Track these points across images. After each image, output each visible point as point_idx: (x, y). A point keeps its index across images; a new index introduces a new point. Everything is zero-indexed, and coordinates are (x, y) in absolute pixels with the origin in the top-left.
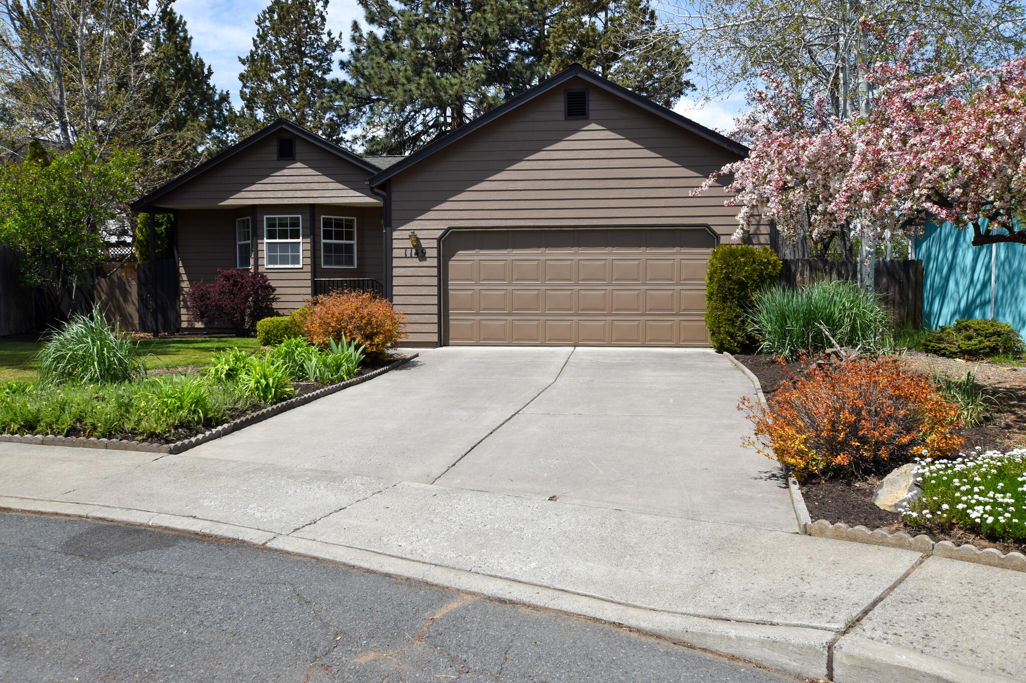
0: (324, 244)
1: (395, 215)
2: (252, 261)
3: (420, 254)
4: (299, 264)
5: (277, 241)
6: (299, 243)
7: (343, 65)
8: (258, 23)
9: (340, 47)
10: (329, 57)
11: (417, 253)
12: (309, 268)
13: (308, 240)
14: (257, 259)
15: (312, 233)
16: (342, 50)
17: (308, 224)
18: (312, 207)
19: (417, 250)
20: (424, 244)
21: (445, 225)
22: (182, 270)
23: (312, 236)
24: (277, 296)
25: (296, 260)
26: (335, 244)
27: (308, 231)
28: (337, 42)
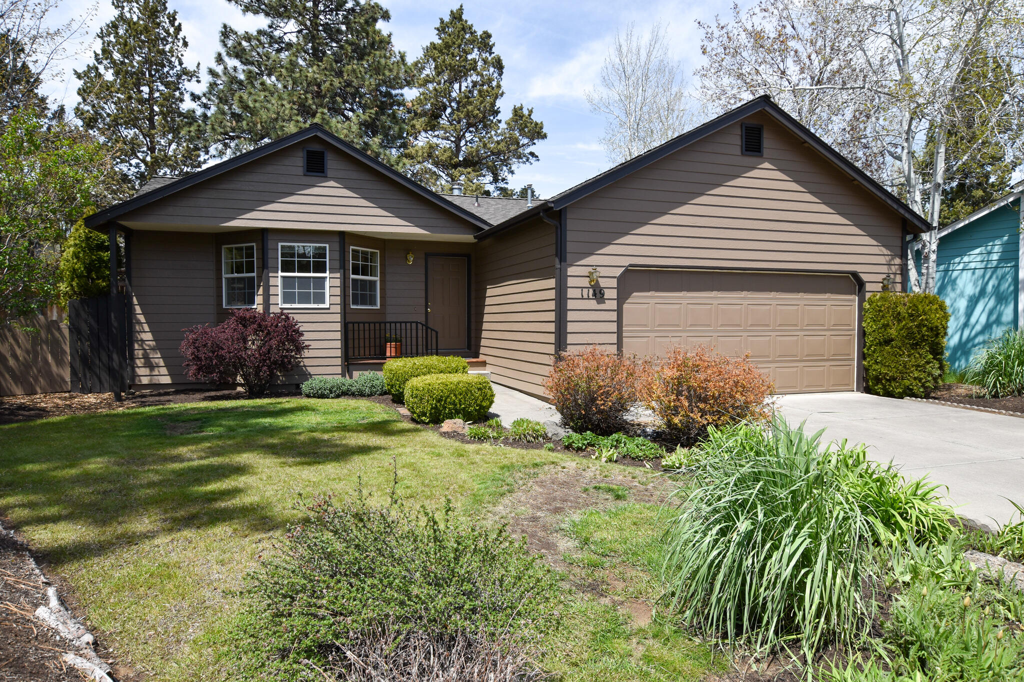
0: (353, 280)
2: (259, 299)
3: (598, 295)
4: (324, 302)
5: (296, 274)
6: (325, 278)
7: (195, 97)
8: (101, 36)
9: (198, 77)
10: (180, 86)
11: (595, 294)
12: (338, 309)
13: (338, 275)
14: (267, 296)
15: (342, 267)
16: (198, 82)
17: (337, 255)
18: (342, 234)
19: (594, 291)
20: (603, 283)
21: (627, 262)
22: (138, 309)
23: (341, 271)
25: (320, 298)
26: (362, 281)
27: (337, 264)
28: (195, 71)
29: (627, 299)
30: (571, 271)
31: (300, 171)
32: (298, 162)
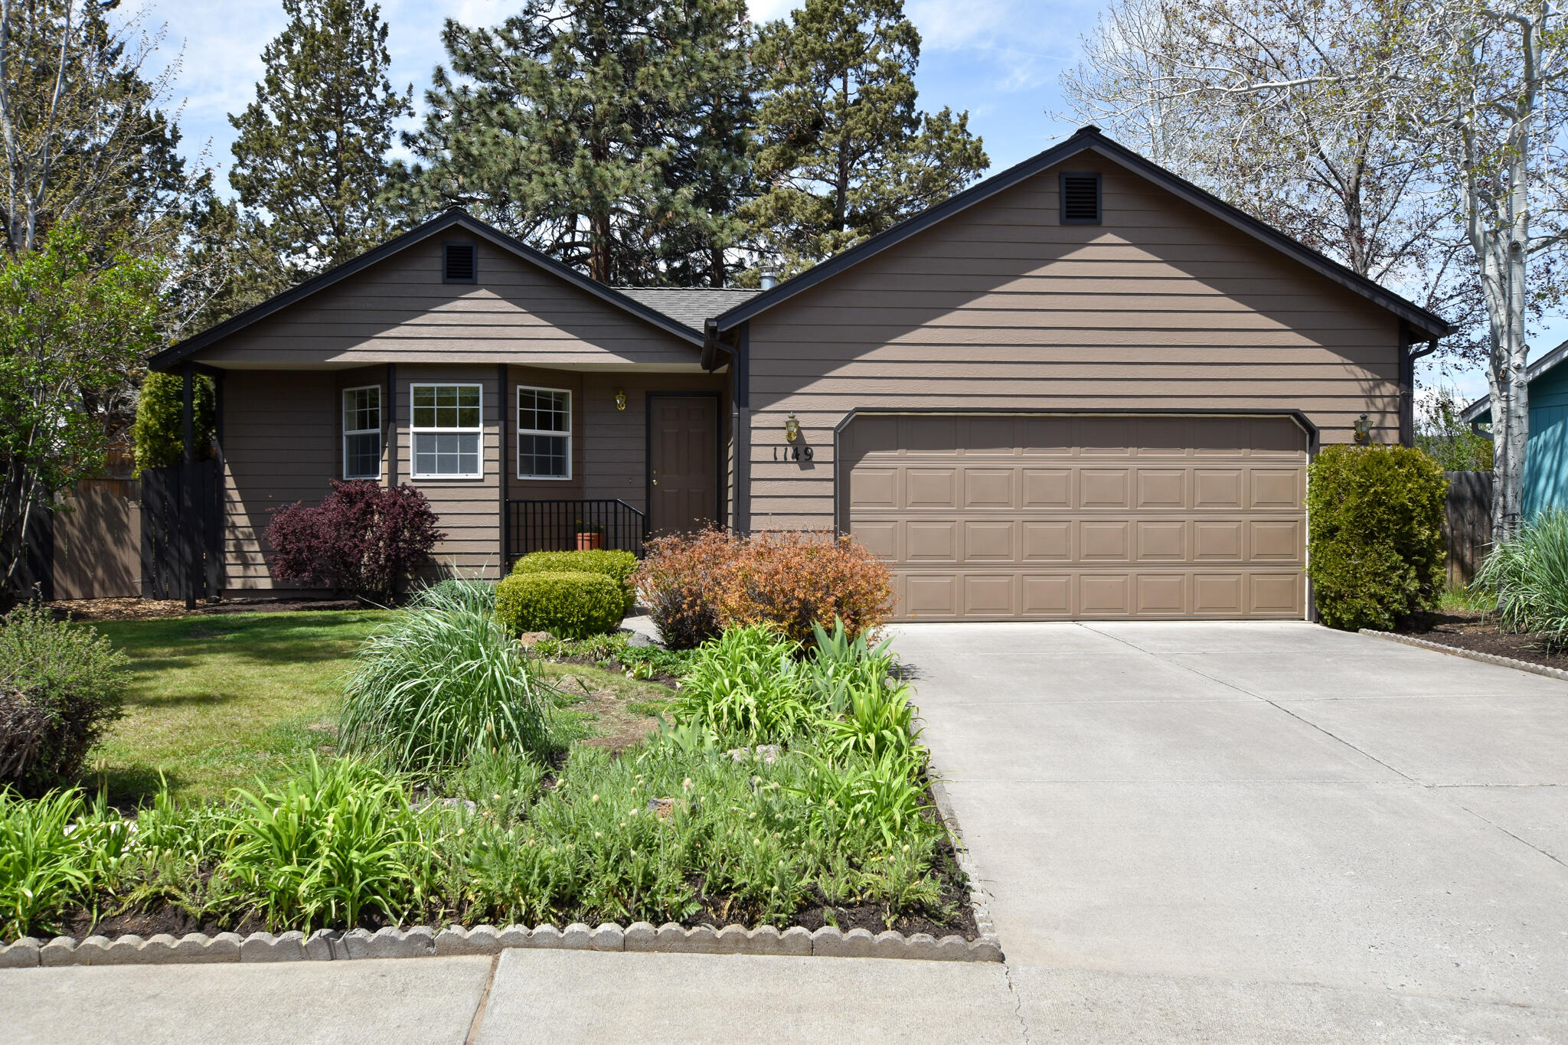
0: (521, 436)
1: (754, 384)
2: (383, 467)
3: (802, 457)
4: (475, 471)
5: (436, 429)
6: (478, 434)
7: (408, 139)
8: (267, 59)
9: (409, 108)
11: (796, 455)
12: (495, 480)
13: (496, 429)
14: (394, 463)
15: (502, 417)
16: (411, 115)
17: (495, 400)
18: (503, 368)
19: (796, 450)
20: (810, 438)
21: (850, 403)
22: (230, 483)
23: (502, 423)
24: (442, 531)
25: (470, 465)
26: (539, 438)
27: (495, 413)
28: (404, 100)
29: (857, 461)
30: (756, 420)
31: (438, 277)
32: (434, 265)
